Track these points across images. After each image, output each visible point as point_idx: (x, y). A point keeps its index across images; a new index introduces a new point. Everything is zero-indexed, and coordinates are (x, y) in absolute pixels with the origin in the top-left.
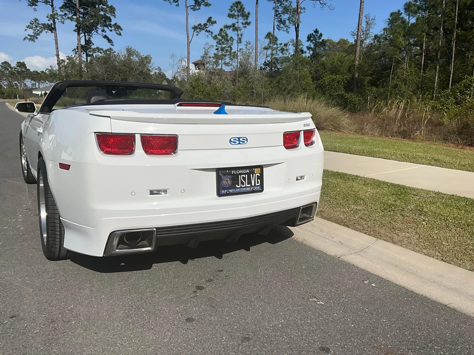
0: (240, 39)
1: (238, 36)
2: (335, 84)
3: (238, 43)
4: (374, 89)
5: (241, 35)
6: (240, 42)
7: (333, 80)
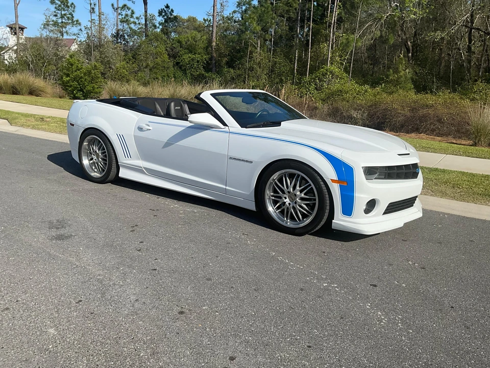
0: (93, 9)
1: (91, 5)
2: (195, 63)
3: (91, 13)
4: (232, 71)
5: (95, 5)
6: (94, 12)
7: (193, 60)
